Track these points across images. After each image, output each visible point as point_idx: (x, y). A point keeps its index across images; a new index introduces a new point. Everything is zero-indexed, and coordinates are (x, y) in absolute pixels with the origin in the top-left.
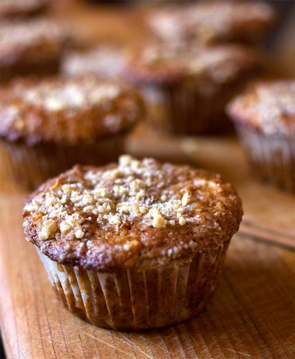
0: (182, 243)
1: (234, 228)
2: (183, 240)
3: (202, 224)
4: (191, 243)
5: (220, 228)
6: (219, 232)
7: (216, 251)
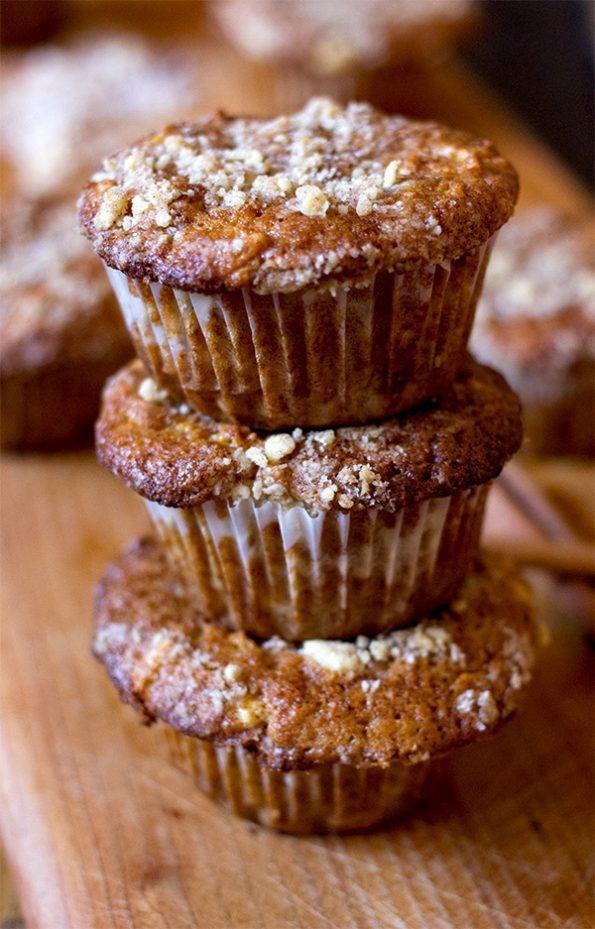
0: (347, 245)
1: (472, 234)
2: (351, 242)
3: (403, 218)
4: (367, 248)
5: (438, 230)
6: (436, 236)
7: (430, 275)
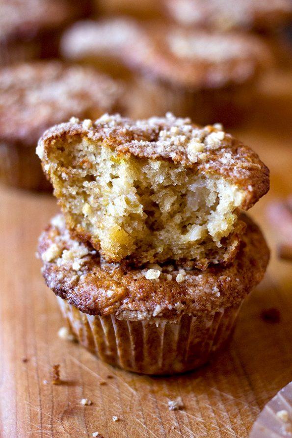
0: (167, 302)
1: (237, 296)
2: (169, 300)
3: (200, 286)
4: (178, 304)
5: (219, 294)
6: (217, 297)
7: (212, 316)
